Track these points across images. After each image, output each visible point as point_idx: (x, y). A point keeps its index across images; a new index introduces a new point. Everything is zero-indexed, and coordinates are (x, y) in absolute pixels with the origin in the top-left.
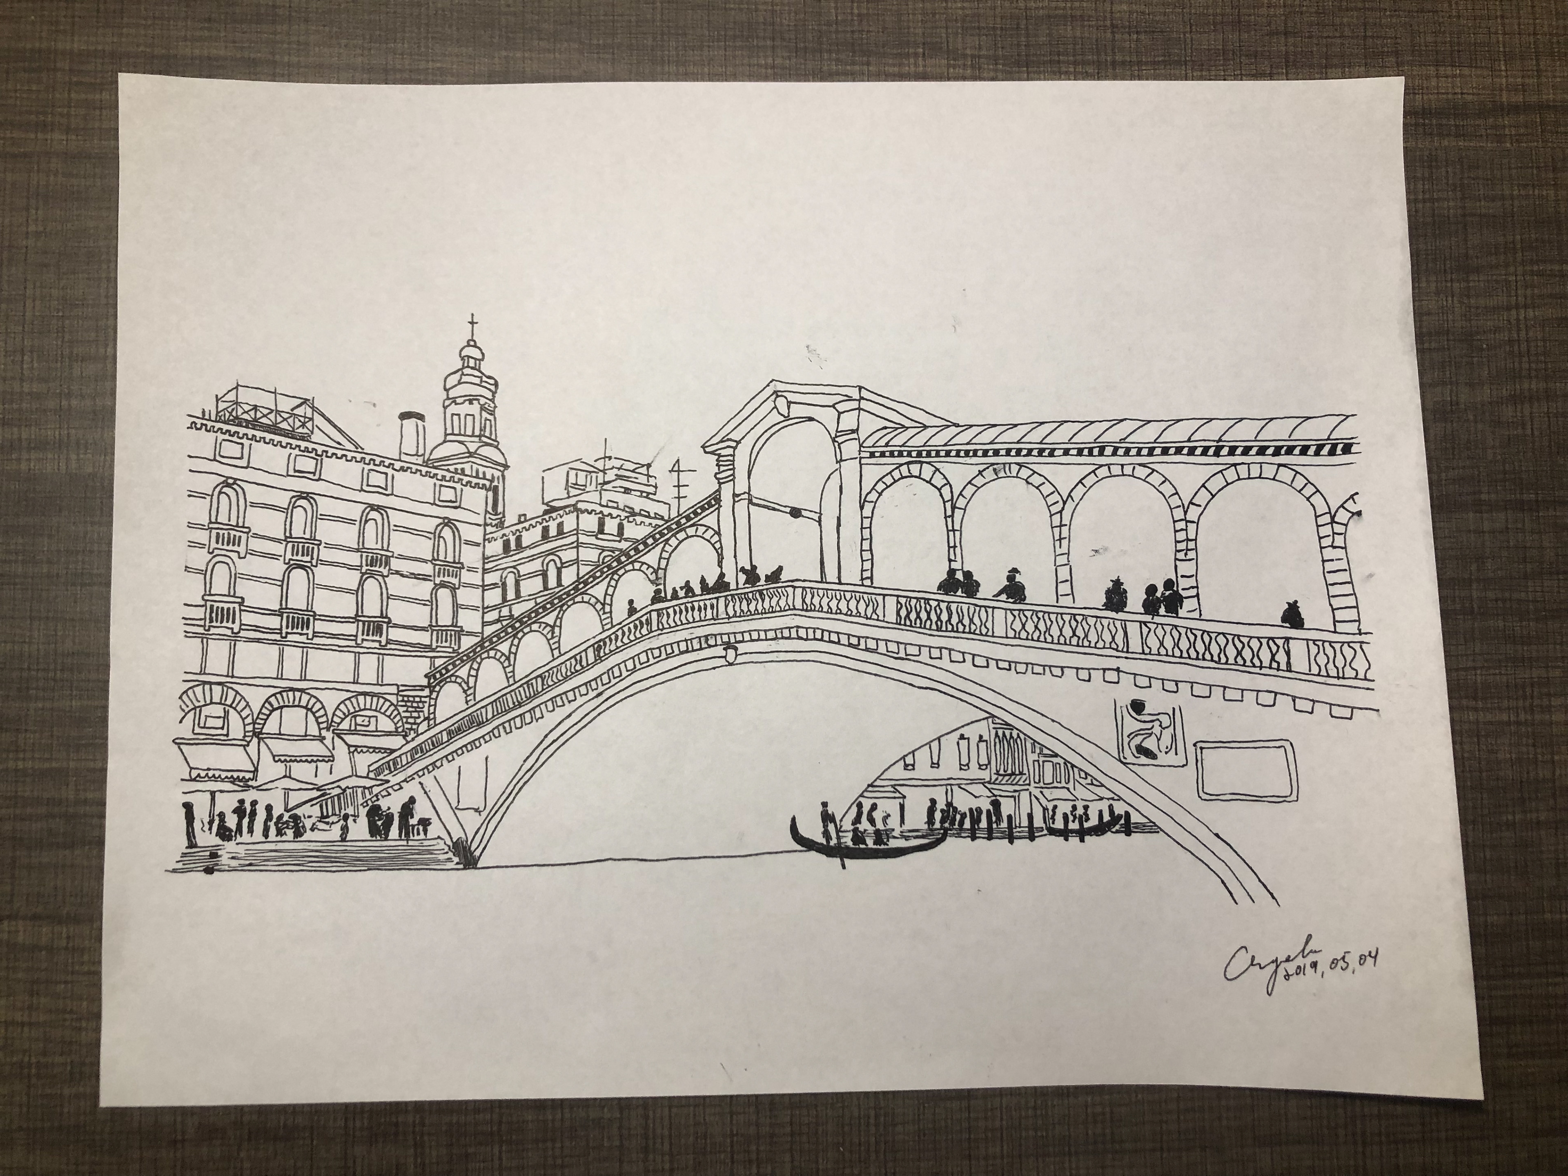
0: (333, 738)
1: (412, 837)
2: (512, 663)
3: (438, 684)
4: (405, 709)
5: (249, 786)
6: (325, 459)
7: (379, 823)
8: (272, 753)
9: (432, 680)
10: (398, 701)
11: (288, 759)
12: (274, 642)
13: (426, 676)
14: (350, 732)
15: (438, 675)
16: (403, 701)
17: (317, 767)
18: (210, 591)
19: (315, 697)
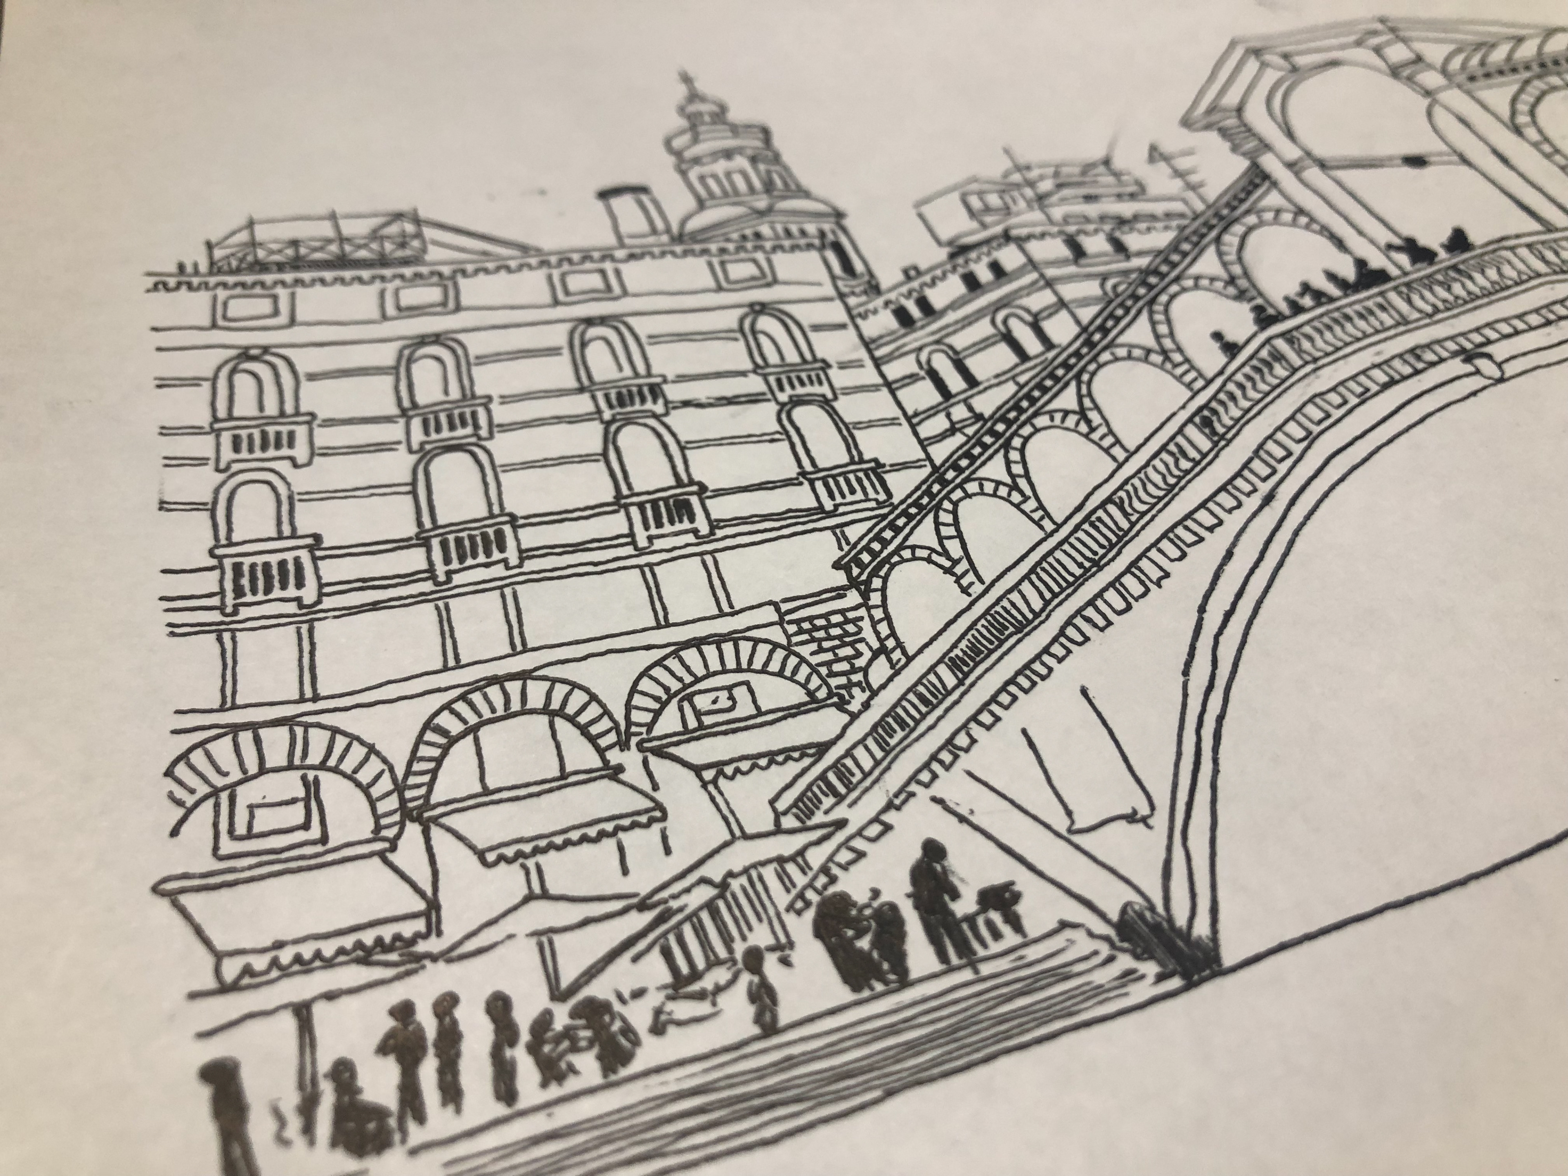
0: (645, 763)
1: (981, 952)
2: (1028, 492)
3: (874, 573)
4: (814, 646)
5: (419, 958)
6: (462, 282)
7: (864, 943)
8: (472, 847)
9: (856, 571)
10: (789, 637)
11: (527, 848)
12: (422, 598)
13: (837, 565)
14: (688, 735)
15: (866, 558)
16: (801, 631)
17: (621, 849)
18: (229, 537)
19: (564, 681)
